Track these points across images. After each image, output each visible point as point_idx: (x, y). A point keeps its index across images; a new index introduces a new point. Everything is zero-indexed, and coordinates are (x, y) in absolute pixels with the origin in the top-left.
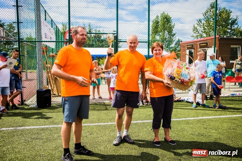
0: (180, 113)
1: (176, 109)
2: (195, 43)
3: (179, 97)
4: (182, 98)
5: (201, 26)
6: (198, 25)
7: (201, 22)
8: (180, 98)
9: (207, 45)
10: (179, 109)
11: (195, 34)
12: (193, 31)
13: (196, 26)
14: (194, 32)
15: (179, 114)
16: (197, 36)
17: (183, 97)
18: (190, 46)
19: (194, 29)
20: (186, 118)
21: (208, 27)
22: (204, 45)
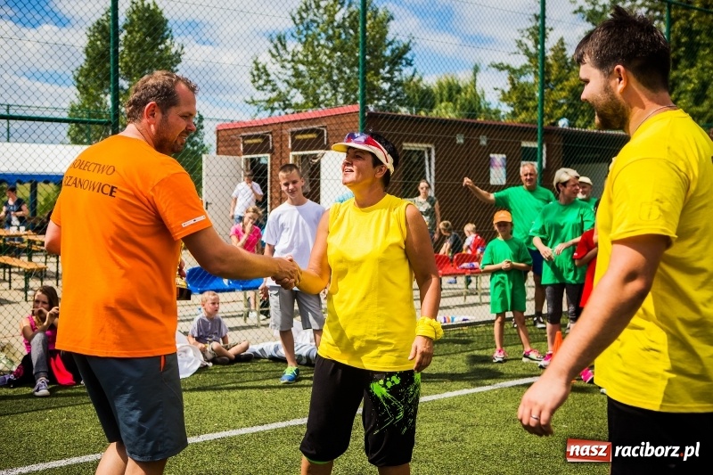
0: (259, 403)
1: (240, 391)
2: (276, 127)
3: (243, 345)
4: (254, 348)
5: (286, 63)
6: (273, 56)
7: (284, 46)
8: (247, 348)
9: (319, 138)
10: (253, 391)
11: (262, 93)
12: (254, 82)
13: (265, 59)
14: (257, 85)
15: (258, 407)
16: (269, 101)
17: (257, 343)
18: (255, 141)
19: (255, 73)
20: (285, 419)
21: (312, 68)
22: (311, 139)
